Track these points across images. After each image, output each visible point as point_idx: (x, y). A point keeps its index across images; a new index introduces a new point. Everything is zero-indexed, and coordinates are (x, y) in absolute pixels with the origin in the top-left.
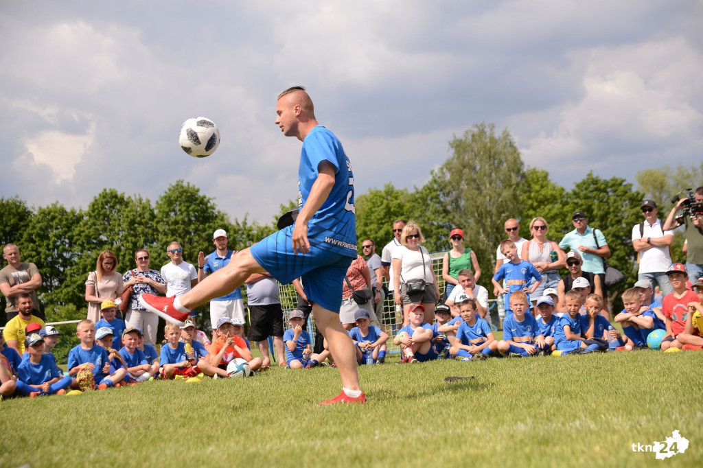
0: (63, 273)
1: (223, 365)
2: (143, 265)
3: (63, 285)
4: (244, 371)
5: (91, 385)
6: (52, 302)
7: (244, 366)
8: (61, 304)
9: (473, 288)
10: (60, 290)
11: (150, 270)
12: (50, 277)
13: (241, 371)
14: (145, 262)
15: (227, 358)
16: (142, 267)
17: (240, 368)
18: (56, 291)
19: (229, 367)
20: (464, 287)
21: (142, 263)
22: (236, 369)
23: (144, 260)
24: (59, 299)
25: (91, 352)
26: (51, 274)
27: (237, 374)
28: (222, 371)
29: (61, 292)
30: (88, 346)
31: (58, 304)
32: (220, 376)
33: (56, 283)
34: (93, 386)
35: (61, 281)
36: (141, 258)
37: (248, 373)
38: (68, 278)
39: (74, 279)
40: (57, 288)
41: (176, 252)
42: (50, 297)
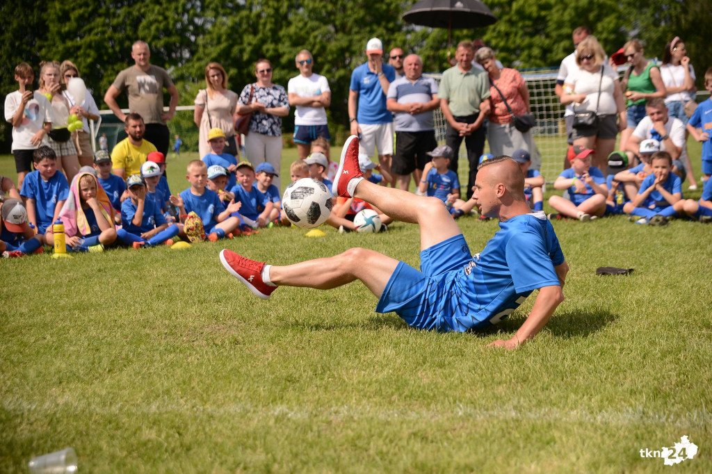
0: (195, 43)
1: (350, 216)
2: (265, 79)
3: (195, 58)
4: (374, 225)
5: (200, 235)
6: (182, 78)
7: (374, 220)
8: (193, 81)
9: (665, 122)
10: (190, 64)
11: (273, 85)
12: (180, 47)
13: (371, 225)
14: (267, 76)
15: (356, 207)
16: (264, 82)
17: (369, 221)
18: (188, 65)
19: (357, 218)
20: (654, 121)
21: (263, 76)
22: (364, 223)
23: (266, 73)
24: (190, 74)
25: (201, 198)
26: (181, 44)
27: (366, 228)
28: (348, 223)
29: (193, 66)
30: (199, 192)
31: (189, 81)
32: (347, 229)
33: (186, 54)
34: (202, 236)
35: (193, 53)
36: (263, 71)
37: (378, 227)
38: (201, 49)
39: (207, 51)
40: (188, 60)
41: (305, 64)
42: (180, 72)
